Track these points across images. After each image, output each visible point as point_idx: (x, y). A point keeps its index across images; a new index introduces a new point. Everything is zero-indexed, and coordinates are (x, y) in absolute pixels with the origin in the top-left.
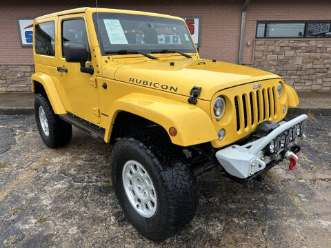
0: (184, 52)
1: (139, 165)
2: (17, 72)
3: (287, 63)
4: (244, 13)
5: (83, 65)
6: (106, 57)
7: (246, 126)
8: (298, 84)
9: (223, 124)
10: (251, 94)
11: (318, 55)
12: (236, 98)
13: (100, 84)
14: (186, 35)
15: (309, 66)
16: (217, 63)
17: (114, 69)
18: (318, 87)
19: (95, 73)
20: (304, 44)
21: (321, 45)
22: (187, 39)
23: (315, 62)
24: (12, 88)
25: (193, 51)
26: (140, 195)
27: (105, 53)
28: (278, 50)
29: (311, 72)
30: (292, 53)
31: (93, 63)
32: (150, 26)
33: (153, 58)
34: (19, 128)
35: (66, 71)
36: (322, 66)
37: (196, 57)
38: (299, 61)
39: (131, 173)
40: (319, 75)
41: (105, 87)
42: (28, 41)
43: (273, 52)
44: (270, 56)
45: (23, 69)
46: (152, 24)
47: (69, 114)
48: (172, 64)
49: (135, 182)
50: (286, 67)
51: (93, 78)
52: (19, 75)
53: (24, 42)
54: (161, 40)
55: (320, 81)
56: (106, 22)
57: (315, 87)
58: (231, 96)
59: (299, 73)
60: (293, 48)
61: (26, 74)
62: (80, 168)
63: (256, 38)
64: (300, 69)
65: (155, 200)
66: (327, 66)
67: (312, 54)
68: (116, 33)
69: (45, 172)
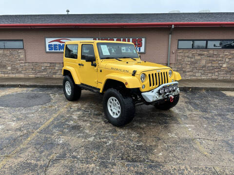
0: (133, 58)
1: (114, 98)
2: (42, 66)
3: (196, 63)
4: (170, 36)
5: (92, 63)
6: (101, 60)
7: (153, 85)
8: (204, 75)
9: (144, 83)
10: (156, 74)
11: (215, 59)
12: (149, 75)
13: (99, 70)
14: (134, 51)
15: (210, 65)
16: (147, 62)
17: (105, 64)
18: (216, 77)
19: (97, 66)
20: (206, 53)
21: (216, 53)
22: (135, 52)
23: (213, 62)
24: (39, 75)
25: (137, 57)
26: (114, 110)
27: (101, 58)
28: (190, 55)
29: (211, 68)
30: (199, 57)
31: (96, 62)
32: (119, 47)
33: (120, 60)
34: (51, 93)
35: (83, 65)
36: (217, 65)
37: (139, 60)
38: (203, 62)
39: (111, 103)
40: (216, 70)
41: (101, 71)
42: (49, 49)
43: (188, 57)
44: (187, 59)
45: (46, 65)
46: (120, 46)
47: (82, 84)
48: (127, 63)
49: (112, 106)
50: (196, 65)
51: (96, 68)
52: (43, 68)
53: (48, 50)
54: (124, 50)
55: (217, 74)
56: (102, 46)
57: (214, 77)
58: (147, 74)
59: (204, 69)
60: (200, 55)
61: (47, 67)
62: (86, 108)
63: (178, 49)
64: (204, 66)
65: (120, 110)
66: (221, 65)
67: (211, 58)
68: (105, 51)
69: (71, 109)
